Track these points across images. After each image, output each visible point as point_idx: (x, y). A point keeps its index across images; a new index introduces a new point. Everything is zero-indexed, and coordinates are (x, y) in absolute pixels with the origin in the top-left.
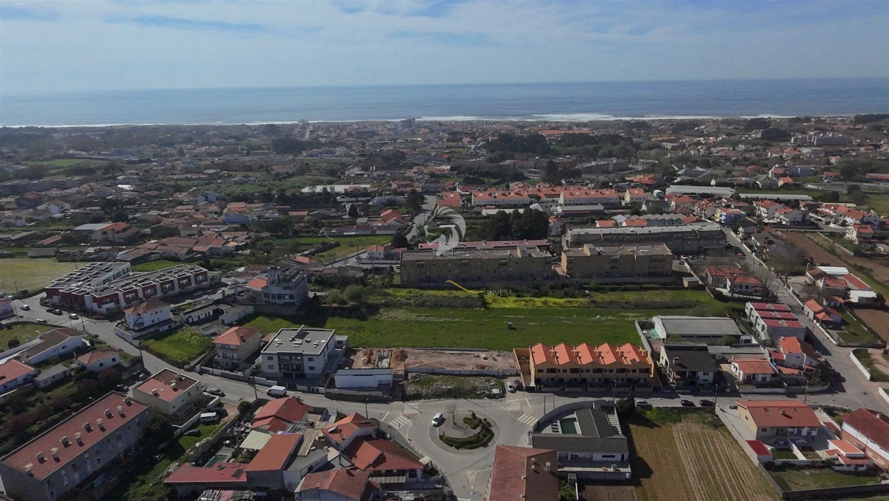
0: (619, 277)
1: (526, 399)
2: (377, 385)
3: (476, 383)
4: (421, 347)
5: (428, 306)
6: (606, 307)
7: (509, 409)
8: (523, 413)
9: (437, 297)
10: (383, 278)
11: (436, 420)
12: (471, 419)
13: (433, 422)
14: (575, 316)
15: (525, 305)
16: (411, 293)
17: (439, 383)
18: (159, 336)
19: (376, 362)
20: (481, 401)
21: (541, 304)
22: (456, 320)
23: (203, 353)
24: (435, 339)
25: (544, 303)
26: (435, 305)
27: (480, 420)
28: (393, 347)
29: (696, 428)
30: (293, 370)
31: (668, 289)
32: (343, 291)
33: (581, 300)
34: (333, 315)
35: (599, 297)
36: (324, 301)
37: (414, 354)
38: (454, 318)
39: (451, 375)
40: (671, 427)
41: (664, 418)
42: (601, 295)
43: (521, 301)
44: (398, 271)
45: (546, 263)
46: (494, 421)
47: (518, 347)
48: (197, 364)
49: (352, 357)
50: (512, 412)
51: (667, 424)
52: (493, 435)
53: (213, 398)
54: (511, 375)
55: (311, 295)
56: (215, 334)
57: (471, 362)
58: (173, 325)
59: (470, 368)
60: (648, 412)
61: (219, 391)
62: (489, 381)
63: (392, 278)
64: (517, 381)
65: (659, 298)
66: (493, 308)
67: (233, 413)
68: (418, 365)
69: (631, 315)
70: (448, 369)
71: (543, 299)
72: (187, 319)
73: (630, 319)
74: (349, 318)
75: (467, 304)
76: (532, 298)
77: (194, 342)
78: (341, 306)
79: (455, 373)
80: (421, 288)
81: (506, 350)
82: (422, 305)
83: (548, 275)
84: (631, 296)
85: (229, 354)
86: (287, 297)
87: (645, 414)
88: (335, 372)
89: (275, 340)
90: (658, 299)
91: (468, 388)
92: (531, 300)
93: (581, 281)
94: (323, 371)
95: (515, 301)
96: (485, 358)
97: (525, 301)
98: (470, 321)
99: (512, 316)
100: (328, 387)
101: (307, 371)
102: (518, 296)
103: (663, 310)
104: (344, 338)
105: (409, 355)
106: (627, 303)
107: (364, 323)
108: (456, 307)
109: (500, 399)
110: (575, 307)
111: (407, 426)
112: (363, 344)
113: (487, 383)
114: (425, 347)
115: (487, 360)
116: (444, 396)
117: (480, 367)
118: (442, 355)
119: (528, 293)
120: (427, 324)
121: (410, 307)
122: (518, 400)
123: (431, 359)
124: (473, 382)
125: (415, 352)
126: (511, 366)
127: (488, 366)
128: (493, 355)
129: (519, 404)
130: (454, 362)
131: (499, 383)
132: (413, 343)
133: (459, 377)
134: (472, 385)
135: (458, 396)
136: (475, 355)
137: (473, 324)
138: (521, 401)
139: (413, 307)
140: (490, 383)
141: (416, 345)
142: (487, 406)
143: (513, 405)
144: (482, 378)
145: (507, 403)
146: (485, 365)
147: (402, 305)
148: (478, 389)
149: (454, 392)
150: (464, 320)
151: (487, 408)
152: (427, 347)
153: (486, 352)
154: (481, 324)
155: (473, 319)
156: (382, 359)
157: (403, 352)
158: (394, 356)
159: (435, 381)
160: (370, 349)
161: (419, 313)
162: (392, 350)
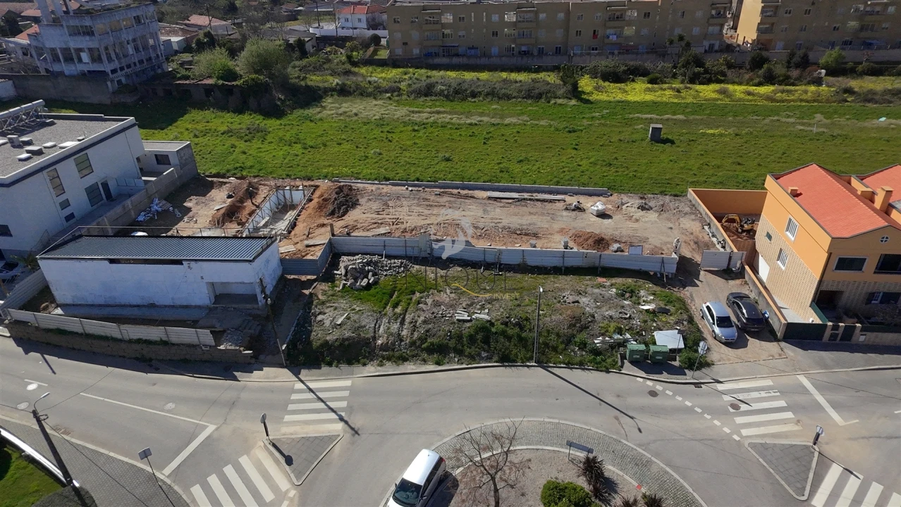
1: (804, 380)
3: (584, 300)
4: (404, 181)
5: (440, 94)
7: (751, 428)
12: (582, 503)
14: (819, 116)
15: (677, 97)
16: (406, 74)
17: (445, 297)
21: (715, 96)
22: (507, 121)
24: (448, 160)
25: (722, 93)
26: (457, 92)
28: (325, 177)
33: (812, 88)
38: (502, 117)
39: (488, 266)
43: (663, 90)
50: (763, 449)
57: (556, 226)
59: (556, 244)
62: (632, 293)
64: (738, 297)
66: (600, 101)
68: (382, 230)
71: (715, 87)
74: (240, 111)
75: (535, 92)
76: (689, 85)
78: (221, 82)
79: (505, 260)
81: (663, 193)
82: (426, 92)
91: (555, 319)
92: (688, 89)
95: (650, 90)
96: (602, 215)
98: (542, 123)
102: (653, 82)
105: (362, 201)
108: (509, 97)
109: (690, 376)
113: (626, 302)
114: (418, 180)
115: (610, 220)
116: (460, 353)
117: (590, 241)
118: (466, 201)
119: (674, 76)
120: (431, 129)
121: (398, 95)
122: (769, 382)
123: (426, 212)
124: (571, 299)
125: (385, 190)
126: (696, 243)
127: (616, 241)
128: (624, 207)
129: (782, 403)
130: (500, 225)
131: (669, 302)
132: (386, 170)
133: (519, 276)
134: (569, 312)
135: (516, 355)
136: (570, 205)
137: (553, 129)
138: (783, 392)
139: (404, 97)
140: (639, 304)
141: (390, 175)
142: (642, 409)
143: (756, 406)
144: (600, 280)
145: (727, 398)
146: (606, 237)
147: (380, 92)
148: (596, 328)
149: (502, 339)
150: (528, 121)
151: (645, 421)
152: (421, 178)
153: (601, 198)
154: (573, 131)
155: (552, 120)
156: (285, 212)
157: (346, 191)
158: (315, 201)
159: (431, 287)
160: (255, 180)
161: (416, 108)
162: (317, 186)
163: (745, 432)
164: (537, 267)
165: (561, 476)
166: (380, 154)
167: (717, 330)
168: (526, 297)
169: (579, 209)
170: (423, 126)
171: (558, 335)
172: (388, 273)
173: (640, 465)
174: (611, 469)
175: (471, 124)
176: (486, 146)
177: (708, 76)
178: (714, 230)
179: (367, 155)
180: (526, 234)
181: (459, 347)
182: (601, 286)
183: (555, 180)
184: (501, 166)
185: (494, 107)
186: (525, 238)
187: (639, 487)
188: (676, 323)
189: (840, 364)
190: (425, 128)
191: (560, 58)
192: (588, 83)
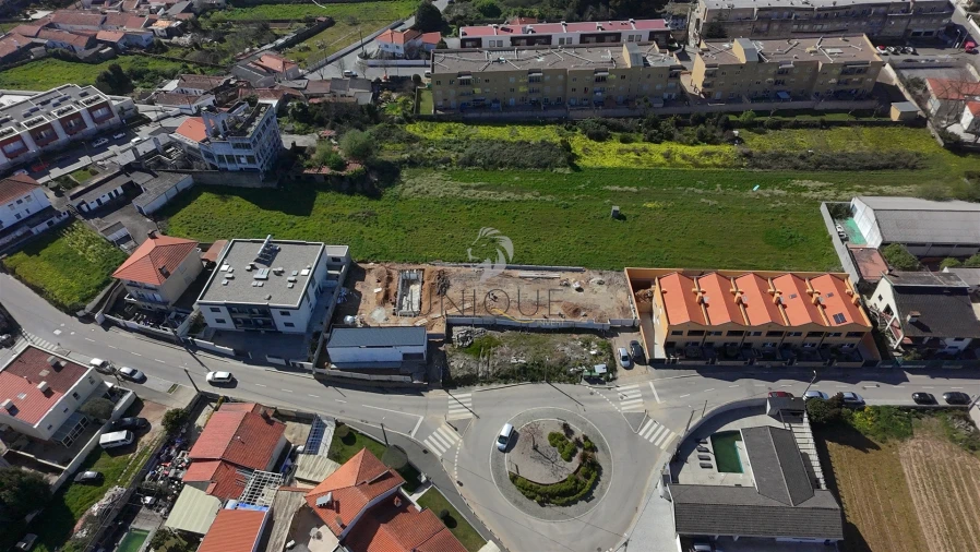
0: (787, 100)
1: (651, 384)
2: (399, 358)
3: (566, 349)
4: (470, 262)
5: (479, 164)
6: (768, 167)
7: (625, 407)
8: (648, 418)
9: (493, 143)
10: (405, 101)
11: (502, 439)
12: (562, 438)
13: (498, 443)
14: (718, 185)
15: (637, 161)
16: (450, 133)
17: (505, 350)
18: (33, 246)
19: (398, 298)
20: (578, 387)
21: (661, 160)
22: (528, 196)
23: (106, 283)
25: (667, 156)
27: (577, 440)
28: (426, 261)
29: (940, 452)
31: (865, 124)
32: (340, 134)
33: (726, 149)
34: (326, 189)
35: (755, 142)
36: (308, 162)
37: (461, 278)
38: (522, 193)
40: (897, 450)
41: (884, 430)
42: (758, 138)
43: (629, 152)
44: (427, 83)
45: (671, 76)
46: (598, 437)
47: (631, 261)
48: (95, 311)
49: (358, 287)
50: (628, 415)
51: (891, 441)
52: (600, 471)
53: (125, 392)
54: (624, 329)
55: (287, 142)
56: (127, 239)
58: (56, 220)
60: (858, 415)
61: (134, 372)
62: (587, 344)
63: (419, 100)
64: (634, 344)
65: (851, 144)
66: (586, 167)
67: (157, 429)
69: (812, 186)
71: (664, 147)
72: (79, 207)
73: (809, 194)
74: (351, 193)
75: (543, 160)
76: (647, 144)
77: (91, 258)
78: (336, 172)
80: (469, 122)
81: (612, 270)
82: (470, 162)
83: (670, 96)
85: (147, 294)
87: (852, 419)
88: (330, 331)
90: (851, 148)
92: (645, 150)
94: (309, 326)
95: (620, 152)
96: (579, 290)
97: (635, 150)
98: (548, 198)
99: (617, 188)
100: (319, 364)
101: (282, 328)
102: (624, 141)
104: (341, 251)
105: (452, 282)
106: (803, 157)
107: (374, 205)
109: (607, 384)
110: (718, 166)
112: (376, 255)
113: (585, 350)
115: (582, 293)
117: (572, 311)
118: (508, 279)
119: (640, 132)
120: (479, 207)
121: (451, 167)
122: (637, 386)
124: (560, 349)
125: (462, 272)
126: (622, 308)
127: (585, 309)
128: (591, 282)
129: (640, 395)
131: (604, 348)
132: (458, 252)
133: (537, 335)
134: (559, 356)
135: (537, 378)
136: (562, 281)
137: (554, 205)
138: (642, 389)
139: (455, 168)
140: (590, 350)
141: (462, 257)
142: (586, 401)
143: (630, 397)
144: (575, 336)
145: (619, 394)
146: (580, 306)
147: (438, 164)
148: (571, 363)
151: (587, 406)
153: (579, 274)
154: (567, 207)
155: (553, 194)
156: (408, 286)
157: (442, 275)
158: (426, 283)
159: (498, 344)
160: (387, 265)
161: (465, 181)
162: (423, 270)
163: (623, 409)
164: (545, 329)
166: (452, 237)
167: (622, 362)
168: (541, 348)
169: (567, 285)
170: (473, 204)
171: (554, 367)
173: (584, 423)
175: (503, 201)
176: (514, 226)
177: (661, 134)
178: (632, 299)
179: (445, 237)
181: (514, 375)
182: (575, 340)
183: (555, 259)
185: (516, 178)
187: (582, 431)
188: (605, 360)
189: (668, 376)
190: (474, 206)
191: (560, 112)
192: (578, 142)
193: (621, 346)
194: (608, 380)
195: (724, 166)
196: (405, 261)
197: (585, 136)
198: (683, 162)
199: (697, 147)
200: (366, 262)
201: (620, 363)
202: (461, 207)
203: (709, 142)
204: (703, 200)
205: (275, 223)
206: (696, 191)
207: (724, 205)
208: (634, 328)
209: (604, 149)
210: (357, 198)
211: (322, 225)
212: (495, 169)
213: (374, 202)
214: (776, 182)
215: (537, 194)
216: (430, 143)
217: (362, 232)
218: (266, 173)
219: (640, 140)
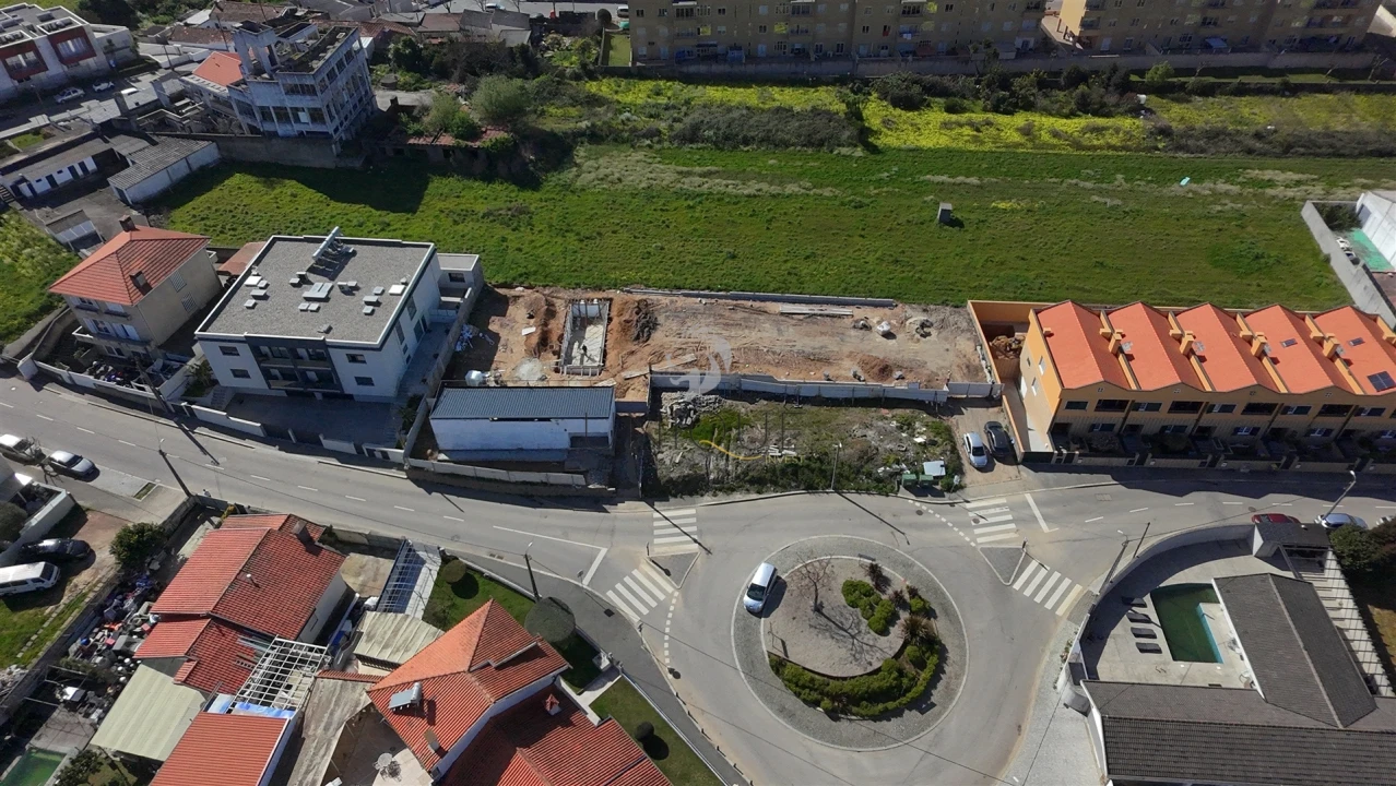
0: (1220, 51)
1: (1029, 498)
2: (565, 443)
4: (694, 289)
5: (707, 140)
6: (1203, 151)
7: (984, 537)
8: (1028, 558)
9: (729, 110)
10: (584, 49)
11: (754, 591)
12: (868, 594)
13: (747, 599)
14: (1119, 176)
15: (975, 139)
16: (658, 94)
17: (759, 432)
19: (565, 345)
20: (891, 500)
21: (1016, 138)
22: (791, 188)
23: (46, 309)
24: (734, 257)
25: (1027, 131)
26: (727, 138)
27: (898, 596)
28: (615, 286)
30: (308, 381)
31: (1358, 90)
32: (473, 88)
33: (1127, 123)
34: (444, 172)
35: (1174, 114)
36: (416, 127)
37: (676, 313)
38: (781, 184)
39: (790, 399)
43: (961, 125)
44: (622, 23)
46: (937, 591)
47: (975, 291)
48: (21, 356)
49: (494, 325)
50: (988, 552)
52: (942, 653)
53: (52, 494)
54: (972, 402)
55: (383, 100)
56: (92, 240)
57: (846, 349)
59: (846, 374)
61: (75, 460)
62: (907, 425)
63: (608, 47)
64: (994, 427)
65: (1341, 118)
66: (889, 149)
67: (106, 561)
68: (688, 358)
69: (1281, 179)
70: (783, 377)
71: (1020, 119)
72: (15, 187)
73: (1278, 191)
74: (488, 178)
75: (816, 136)
76: (990, 116)
77: (25, 269)
78: (463, 143)
79: (803, 393)
80: (689, 79)
81: (945, 303)
82: (692, 136)
84: (1261, 113)
85: (114, 325)
86: (304, 117)
88: (438, 394)
89: (252, 280)
90: (1339, 124)
91: (848, 452)
92: (989, 124)
93: (1124, 62)
94: (402, 387)
95: (946, 125)
96: (888, 335)
97: (971, 124)
98: (827, 192)
99: (944, 178)
100: (417, 452)
101: (350, 387)
102: (950, 109)
103: (1363, 161)
104: (465, 263)
105: (661, 319)
106: (1258, 136)
107: (528, 198)
108: (787, 144)
109: (948, 497)
110: (1114, 148)
111: (662, 607)
112: (527, 275)
113: (904, 435)
114: (708, 288)
115: (894, 341)
116: (775, 483)
117: (876, 370)
118: (760, 317)
119: (976, 98)
120: (707, 204)
121: (659, 142)
122: (1003, 501)
123: (726, 333)
124: (859, 434)
125: (679, 304)
126: (967, 367)
127: (900, 367)
128: (908, 323)
129: (1010, 517)
130: (795, 349)
131: (938, 434)
132: (673, 273)
133: (815, 409)
134: (859, 446)
135: (818, 484)
136: (857, 321)
137: (837, 203)
138: (1012, 508)
139: (666, 144)
140: (914, 436)
141: (679, 280)
142: (911, 526)
143: (991, 520)
144: (884, 411)
145: (971, 514)
146: (890, 363)
147: (638, 137)
148: (879, 459)
149: (806, 471)
150: (810, 190)
151: (912, 534)
152: (712, 286)
153: (887, 311)
154: (860, 206)
155: (836, 186)
156: (583, 328)
157: (643, 309)
158: (616, 320)
159: (742, 423)
160: (547, 292)
161: (684, 165)
162: (611, 300)
163: (979, 540)
164: (830, 399)
165: (854, 576)
166: (662, 249)
167: (972, 457)
168: (823, 431)
169: (866, 327)
170: (698, 199)
171: (849, 466)
172: (706, 409)
173: (907, 565)
174: (887, 571)
175: (749, 196)
176: (769, 233)
177: (1014, 100)
178: (984, 352)
179: (648, 250)
180: (820, 360)
181: (774, 478)
182: (884, 418)
183: (843, 285)
184: (789, 265)
185: (772, 162)
186: (818, 364)
187: (905, 580)
188: (941, 454)
189: (1058, 484)
190: (700, 202)
191: (842, 67)
192: (875, 111)
193: (970, 429)
194: (951, 488)
195: (1124, 148)
196: (578, 285)
197: (885, 103)
198: (1055, 141)
199: (1076, 120)
200: (510, 287)
201: (968, 458)
202: (675, 205)
203: (1096, 114)
204: (1095, 198)
205: (355, 222)
206: (1082, 184)
207: (1132, 205)
208: (991, 401)
209: (918, 121)
210: (497, 186)
211: (436, 227)
212: (735, 147)
213: (528, 194)
214: (1217, 173)
215: (808, 184)
216: (625, 107)
217: (504, 239)
218: (344, 144)
219: (978, 109)
